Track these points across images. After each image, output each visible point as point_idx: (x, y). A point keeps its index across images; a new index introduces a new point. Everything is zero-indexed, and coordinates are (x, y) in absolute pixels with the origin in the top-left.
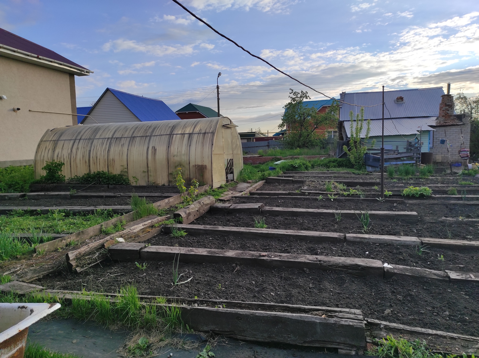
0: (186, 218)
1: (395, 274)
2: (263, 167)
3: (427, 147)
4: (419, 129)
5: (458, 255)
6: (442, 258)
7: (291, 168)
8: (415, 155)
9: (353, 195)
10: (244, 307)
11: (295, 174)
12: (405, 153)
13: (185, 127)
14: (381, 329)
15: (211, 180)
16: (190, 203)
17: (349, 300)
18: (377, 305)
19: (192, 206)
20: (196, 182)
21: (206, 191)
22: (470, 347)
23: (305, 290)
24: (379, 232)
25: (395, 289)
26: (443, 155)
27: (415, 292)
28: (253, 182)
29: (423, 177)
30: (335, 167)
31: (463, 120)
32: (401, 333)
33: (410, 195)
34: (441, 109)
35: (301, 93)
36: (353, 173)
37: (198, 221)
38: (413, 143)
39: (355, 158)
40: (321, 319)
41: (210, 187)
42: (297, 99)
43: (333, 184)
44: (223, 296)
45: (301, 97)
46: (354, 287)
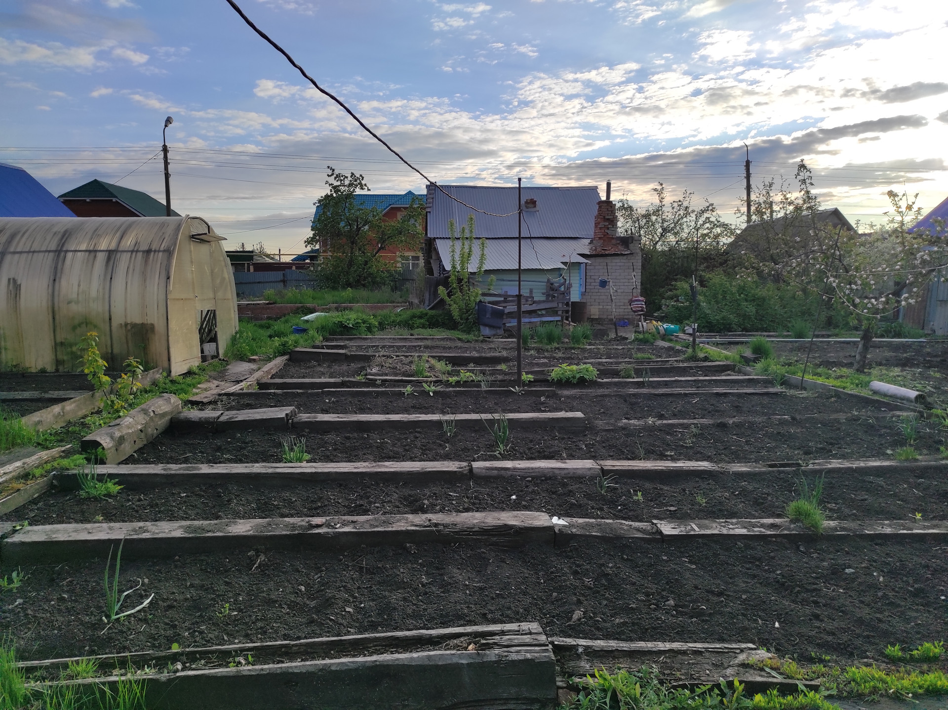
0: (114, 449)
1: (573, 536)
2: (278, 326)
3: (578, 292)
4: (566, 260)
5: (661, 489)
6: (639, 496)
7: (340, 329)
8: (560, 305)
9: (466, 382)
10: (296, 653)
11: (348, 342)
12: (544, 301)
13: (96, 233)
14: (579, 657)
15: (165, 358)
16: (121, 414)
17: (503, 601)
18: (553, 603)
19: (128, 420)
20: (135, 364)
21: (155, 383)
22: (726, 665)
23: (415, 590)
24: (526, 454)
25: (578, 566)
26: (601, 307)
27: (611, 568)
28: (260, 360)
29: (577, 346)
30: (423, 327)
31: (631, 246)
32: (614, 658)
33: (564, 381)
34: (596, 225)
35: (351, 176)
36: (459, 339)
37: (144, 453)
38: (556, 285)
39: (460, 310)
40: (470, 656)
41: (165, 374)
42: (342, 188)
43: (428, 361)
44: (238, 631)
45: (350, 185)
46: (506, 572)
